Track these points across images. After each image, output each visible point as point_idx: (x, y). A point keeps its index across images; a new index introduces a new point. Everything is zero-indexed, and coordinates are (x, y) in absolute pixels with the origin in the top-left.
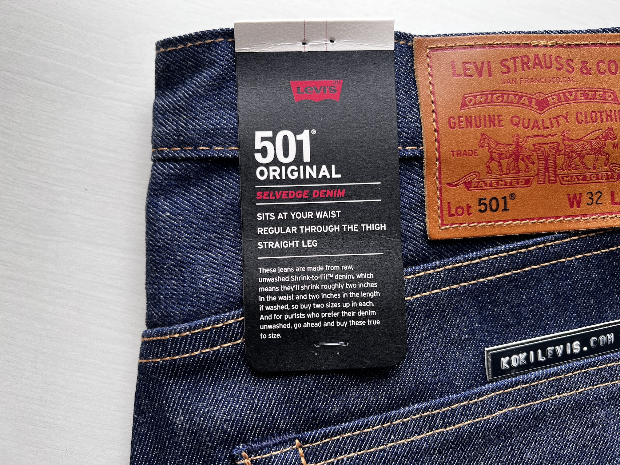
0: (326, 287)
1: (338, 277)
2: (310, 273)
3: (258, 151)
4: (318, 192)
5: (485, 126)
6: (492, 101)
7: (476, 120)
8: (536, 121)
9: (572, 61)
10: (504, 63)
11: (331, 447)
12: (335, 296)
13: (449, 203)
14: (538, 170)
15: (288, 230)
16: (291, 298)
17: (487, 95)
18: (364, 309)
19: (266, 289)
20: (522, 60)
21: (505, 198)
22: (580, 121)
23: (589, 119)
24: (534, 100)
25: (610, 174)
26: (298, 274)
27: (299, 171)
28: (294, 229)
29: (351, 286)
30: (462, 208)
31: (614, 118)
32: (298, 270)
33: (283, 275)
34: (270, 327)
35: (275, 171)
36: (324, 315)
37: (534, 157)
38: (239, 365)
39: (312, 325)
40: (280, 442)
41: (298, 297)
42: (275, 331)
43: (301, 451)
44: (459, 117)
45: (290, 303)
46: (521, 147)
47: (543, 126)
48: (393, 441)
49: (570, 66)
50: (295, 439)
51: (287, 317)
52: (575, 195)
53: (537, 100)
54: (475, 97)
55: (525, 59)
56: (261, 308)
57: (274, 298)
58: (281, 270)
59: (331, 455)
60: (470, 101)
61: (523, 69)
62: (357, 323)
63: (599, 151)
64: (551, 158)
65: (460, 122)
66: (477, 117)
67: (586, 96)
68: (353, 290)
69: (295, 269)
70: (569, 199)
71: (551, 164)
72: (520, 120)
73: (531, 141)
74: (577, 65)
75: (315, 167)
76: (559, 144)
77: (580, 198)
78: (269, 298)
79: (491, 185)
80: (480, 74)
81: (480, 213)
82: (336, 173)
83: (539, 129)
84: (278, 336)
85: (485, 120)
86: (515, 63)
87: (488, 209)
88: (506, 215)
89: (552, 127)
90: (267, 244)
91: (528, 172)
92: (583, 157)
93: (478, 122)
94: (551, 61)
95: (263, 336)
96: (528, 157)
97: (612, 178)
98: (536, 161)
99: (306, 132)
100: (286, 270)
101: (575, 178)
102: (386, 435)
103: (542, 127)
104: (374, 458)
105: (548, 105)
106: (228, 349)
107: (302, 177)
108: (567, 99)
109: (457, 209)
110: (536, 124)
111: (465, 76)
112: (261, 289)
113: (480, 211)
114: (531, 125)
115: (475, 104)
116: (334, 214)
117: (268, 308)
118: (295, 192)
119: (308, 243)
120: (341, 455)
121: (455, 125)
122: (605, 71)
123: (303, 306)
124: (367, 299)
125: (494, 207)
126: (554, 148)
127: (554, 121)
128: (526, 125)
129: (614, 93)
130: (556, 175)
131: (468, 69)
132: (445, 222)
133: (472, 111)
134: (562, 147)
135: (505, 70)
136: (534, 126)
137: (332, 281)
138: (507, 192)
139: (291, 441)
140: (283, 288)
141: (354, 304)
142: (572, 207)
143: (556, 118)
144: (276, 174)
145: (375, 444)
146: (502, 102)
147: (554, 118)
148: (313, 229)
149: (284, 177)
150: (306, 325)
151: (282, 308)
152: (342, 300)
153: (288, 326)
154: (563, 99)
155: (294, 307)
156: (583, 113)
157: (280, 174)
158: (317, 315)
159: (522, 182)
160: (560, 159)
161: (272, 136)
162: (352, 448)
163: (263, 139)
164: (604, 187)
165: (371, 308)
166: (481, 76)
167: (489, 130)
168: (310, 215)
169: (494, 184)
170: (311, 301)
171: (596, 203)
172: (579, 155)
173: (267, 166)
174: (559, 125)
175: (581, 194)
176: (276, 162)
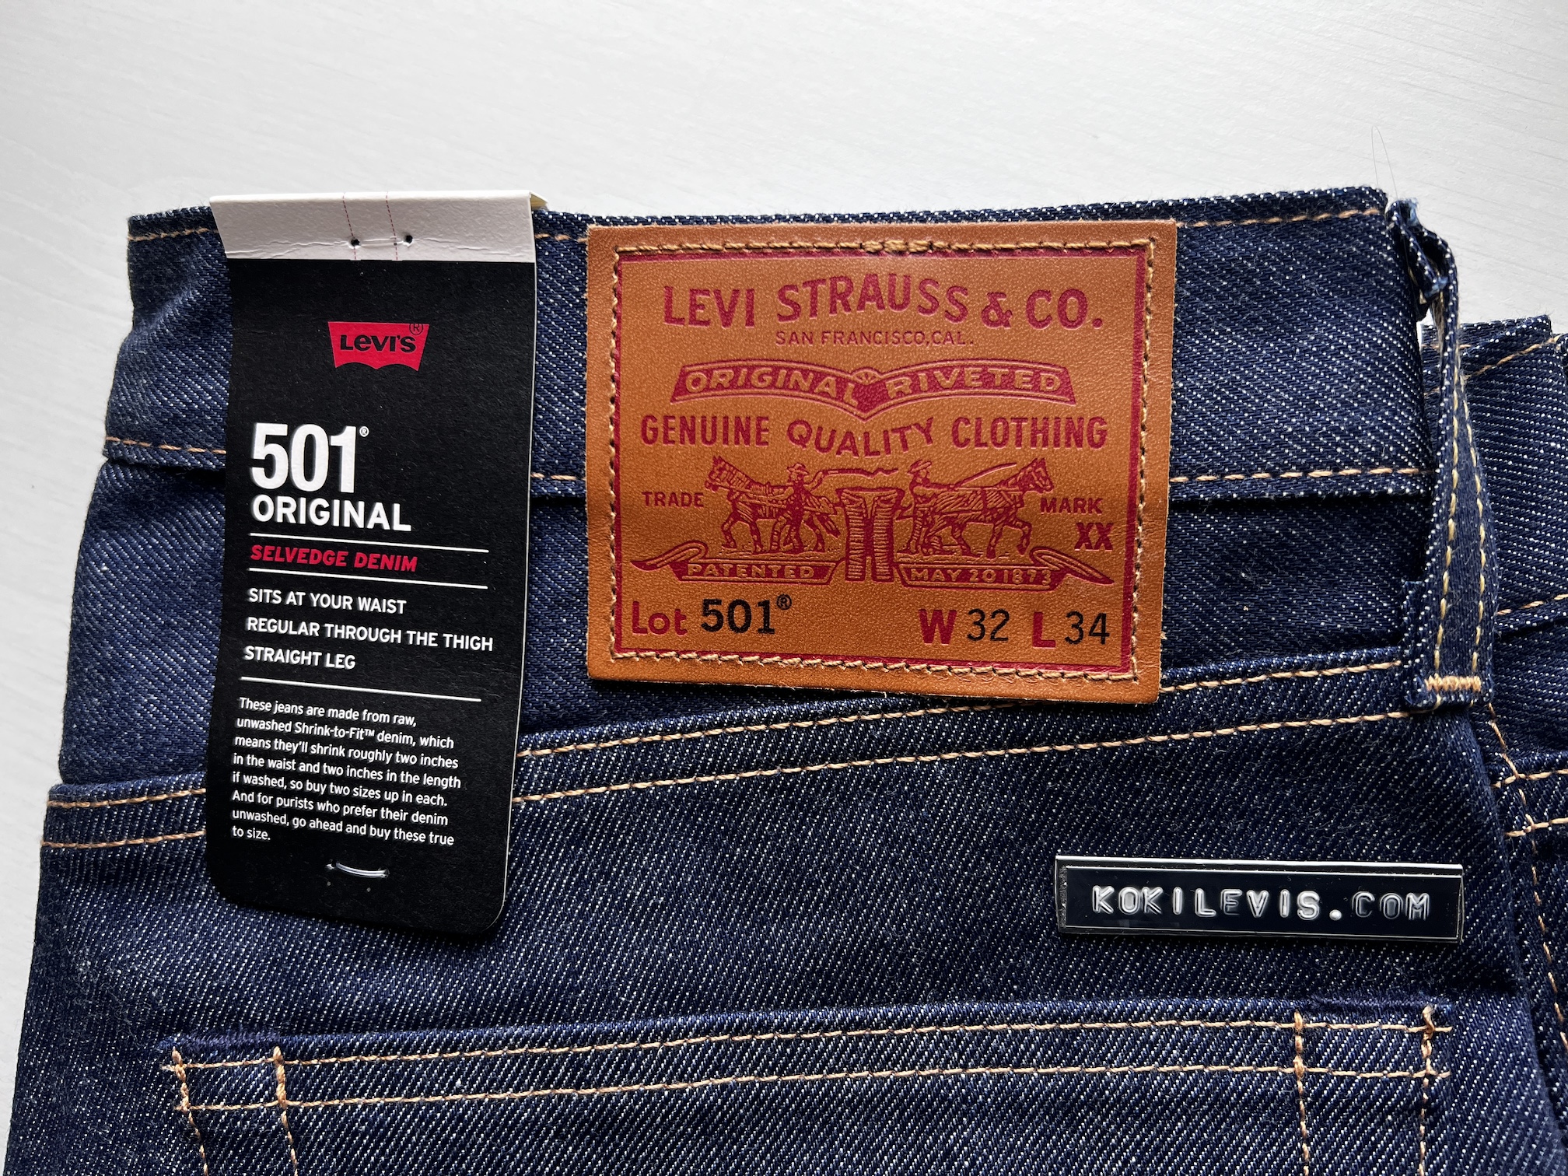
0: (358, 754)
1: (384, 737)
2: (332, 722)
3: (258, 463)
4: (364, 557)
5: (726, 441)
6: (748, 384)
7: (704, 427)
8: (849, 435)
9: (964, 290)
10: (789, 293)
11: (335, 1076)
12: (372, 775)
13: (636, 603)
14: (848, 547)
15: (303, 628)
16: (291, 765)
17: (737, 369)
18: (426, 810)
19: (246, 742)
20: (833, 289)
21: (765, 605)
22: (962, 439)
23: (986, 435)
24: (851, 385)
25: (1033, 571)
26: (310, 721)
27: (330, 509)
28: (314, 629)
29: (405, 759)
30: (665, 617)
31: (1051, 438)
32: (311, 711)
33: (282, 718)
34: (250, 816)
35: (286, 505)
36: (348, 810)
37: (838, 519)
38: (197, 879)
39: (325, 826)
40: (244, 1046)
41: (304, 767)
42: (260, 826)
43: (280, 1071)
44: (666, 418)
45: (289, 776)
46: (808, 493)
47: (867, 447)
48: (458, 1092)
49: (957, 303)
50: (273, 1045)
51: (281, 802)
52: (938, 614)
53: (858, 385)
54: (709, 373)
55: (842, 285)
56: (236, 777)
57: (260, 762)
58: (279, 708)
59: (334, 1092)
60: (696, 382)
61: (833, 310)
62: (408, 836)
63: (1005, 516)
64: (879, 525)
65: (667, 428)
66: (709, 419)
67: (987, 380)
68: (406, 768)
69: (305, 710)
70: (924, 620)
71: (879, 535)
72: (810, 432)
73: (833, 481)
74: (976, 302)
75: (361, 505)
76: (901, 492)
77: (951, 621)
78: (251, 760)
79: (733, 572)
80: (727, 318)
81: (706, 633)
82: (402, 522)
83: (856, 454)
84: (264, 836)
85: (726, 427)
86: (814, 295)
87: (726, 625)
88: (767, 642)
89: (888, 451)
90: (262, 653)
91: (823, 550)
92: (962, 527)
93: (709, 431)
94: (907, 288)
95: (237, 832)
96: (824, 518)
97: (1038, 581)
98: (843, 529)
99: (350, 432)
100: (289, 709)
101: (938, 575)
102: (447, 1077)
103: (861, 450)
104: (414, 1116)
105: (885, 397)
106: (176, 846)
107: (336, 523)
108: (935, 385)
109: (652, 618)
110: (848, 443)
111: (691, 322)
112: (239, 740)
113: (705, 626)
114: (837, 444)
115: (707, 389)
116: (392, 606)
117: (247, 780)
118: (323, 552)
119: (338, 661)
120: (352, 1096)
121: (655, 436)
122: (1049, 318)
123: (310, 787)
124: (433, 791)
125: (739, 620)
126: (888, 501)
127: (895, 438)
128: (824, 443)
129: (1064, 376)
130: (892, 564)
131: (702, 307)
132: (625, 644)
133: (696, 405)
134: (908, 500)
135: (788, 310)
136: (842, 447)
137: (369, 744)
138: (771, 592)
139: (267, 1048)
140: (279, 744)
141: (407, 797)
142: (928, 638)
143: (900, 430)
144: (289, 512)
145: (421, 1089)
146: (773, 385)
147: (894, 431)
148: (348, 632)
149: (303, 521)
150: (315, 824)
151: (273, 782)
152: (384, 786)
153: (283, 820)
154: (924, 385)
155: (296, 785)
156: (973, 422)
157: (296, 514)
158: (334, 808)
159: (807, 572)
160: (903, 528)
161: (285, 433)
162: (375, 1086)
163: (270, 439)
164: (1014, 601)
165: (440, 811)
166: (726, 325)
167: (732, 451)
168: (346, 602)
169: (741, 570)
170: (327, 779)
171: (992, 638)
172: (950, 521)
173: (273, 494)
174: (905, 447)
175: (953, 613)
176: (289, 488)
